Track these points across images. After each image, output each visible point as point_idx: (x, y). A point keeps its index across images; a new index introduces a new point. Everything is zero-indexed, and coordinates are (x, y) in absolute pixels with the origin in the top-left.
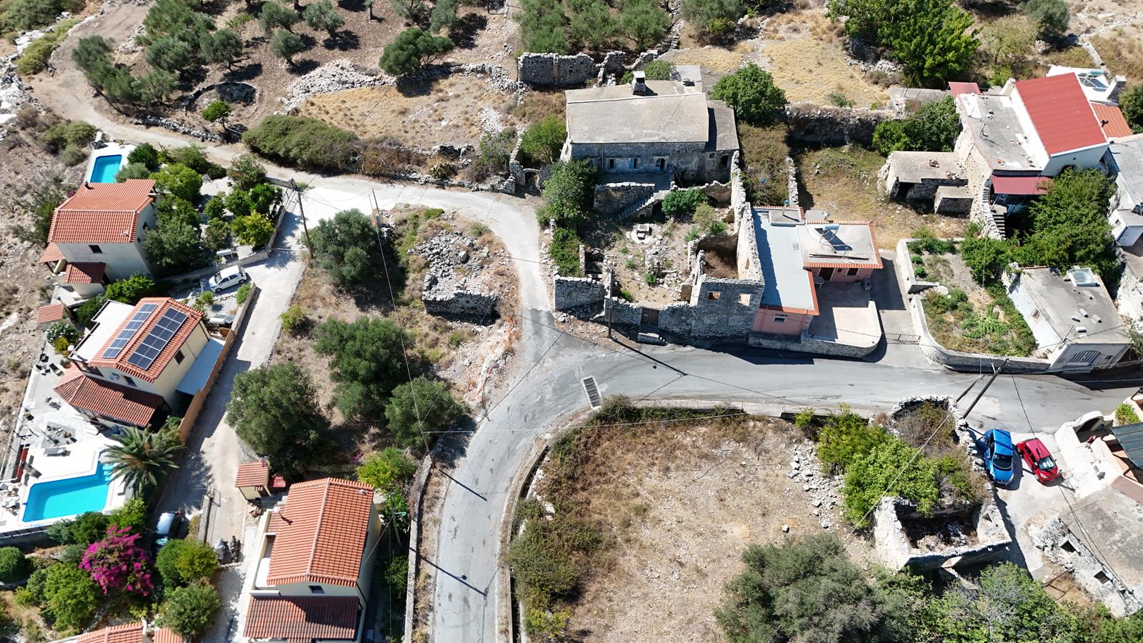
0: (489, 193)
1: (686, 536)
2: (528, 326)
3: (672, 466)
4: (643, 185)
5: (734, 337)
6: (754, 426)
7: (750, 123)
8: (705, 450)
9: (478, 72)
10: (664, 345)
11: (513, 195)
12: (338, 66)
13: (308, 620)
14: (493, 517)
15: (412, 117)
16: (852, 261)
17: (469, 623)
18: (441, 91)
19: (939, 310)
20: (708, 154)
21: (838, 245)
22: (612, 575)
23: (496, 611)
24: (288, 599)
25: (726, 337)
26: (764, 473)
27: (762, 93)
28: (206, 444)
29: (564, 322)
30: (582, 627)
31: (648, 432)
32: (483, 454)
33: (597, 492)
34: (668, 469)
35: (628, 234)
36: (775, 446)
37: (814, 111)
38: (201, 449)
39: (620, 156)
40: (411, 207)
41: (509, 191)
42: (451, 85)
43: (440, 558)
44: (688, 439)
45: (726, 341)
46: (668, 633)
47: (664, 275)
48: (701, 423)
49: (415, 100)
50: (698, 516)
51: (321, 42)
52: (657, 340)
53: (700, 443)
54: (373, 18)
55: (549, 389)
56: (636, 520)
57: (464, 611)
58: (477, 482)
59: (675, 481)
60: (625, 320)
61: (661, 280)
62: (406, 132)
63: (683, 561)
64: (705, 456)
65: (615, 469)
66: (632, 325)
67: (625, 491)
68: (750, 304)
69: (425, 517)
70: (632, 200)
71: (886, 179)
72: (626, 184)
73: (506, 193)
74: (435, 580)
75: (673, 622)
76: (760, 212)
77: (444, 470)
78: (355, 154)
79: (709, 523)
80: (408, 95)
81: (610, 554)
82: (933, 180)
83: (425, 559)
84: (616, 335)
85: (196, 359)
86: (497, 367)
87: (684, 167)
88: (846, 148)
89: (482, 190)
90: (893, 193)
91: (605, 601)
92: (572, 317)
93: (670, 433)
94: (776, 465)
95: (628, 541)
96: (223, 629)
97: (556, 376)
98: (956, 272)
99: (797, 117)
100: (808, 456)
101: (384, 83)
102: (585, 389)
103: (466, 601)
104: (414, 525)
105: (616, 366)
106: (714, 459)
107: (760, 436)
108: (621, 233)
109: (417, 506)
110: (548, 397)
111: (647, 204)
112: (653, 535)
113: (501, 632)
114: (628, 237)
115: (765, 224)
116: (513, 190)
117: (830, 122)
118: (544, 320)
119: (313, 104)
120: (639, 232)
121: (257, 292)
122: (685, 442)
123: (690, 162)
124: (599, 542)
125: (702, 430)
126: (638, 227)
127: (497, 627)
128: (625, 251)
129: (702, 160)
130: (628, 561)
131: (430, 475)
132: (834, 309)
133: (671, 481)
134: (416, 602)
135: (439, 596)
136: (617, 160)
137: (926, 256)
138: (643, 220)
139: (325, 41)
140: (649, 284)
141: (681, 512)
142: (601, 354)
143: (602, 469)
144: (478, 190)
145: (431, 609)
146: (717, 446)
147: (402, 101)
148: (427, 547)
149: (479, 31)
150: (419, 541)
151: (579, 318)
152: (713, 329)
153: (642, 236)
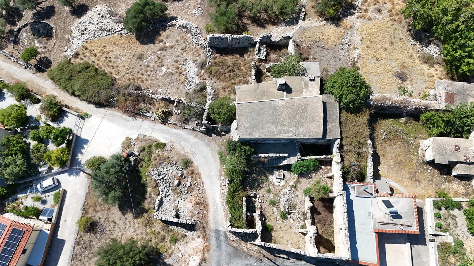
0: (191, 131)
2: (213, 241)
4: (279, 155)
7: (349, 112)
10: (289, 259)
11: (205, 135)
15: (145, 62)
16: (402, 227)
18: (162, 41)
19: (447, 255)
21: (395, 214)
29: (234, 241)
35: (270, 177)
39: (268, 140)
40: (147, 138)
42: (168, 36)
47: (290, 214)
49: (146, 47)
61: (289, 216)
62: (142, 75)
70: (274, 158)
71: (425, 150)
72: (271, 155)
73: (201, 132)
76: (350, 186)
78: (113, 98)
82: (454, 161)
87: (305, 141)
88: (403, 120)
92: (238, 238)
98: (459, 224)
99: (376, 105)
108: (267, 177)
111: (282, 163)
114: (271, 180)
116: (206, 132)
117: (396, 108)
118: (222, 238)
119: (86, 49)
120: (277, 178)
126: (276, 173)
128: (269, 191)
132: (386, 245)
137: (443, 211)
138: (280, 168)
140: (282, 218)
144: (185, 128)
147: (139, 47)
151: (242, 240)
153: (279, 180)
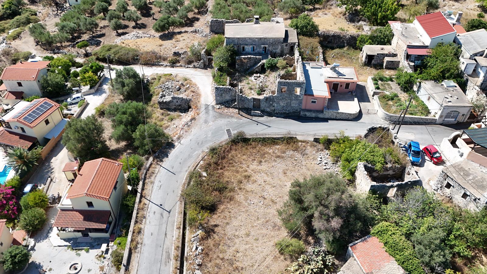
0: (192, 69)
1: (267, 187)
2: (203, 110)
3: (263, 161)
4: (257, 57)
5: (294, 112)
6: (301, 145)
7: (303, 35)
8: (279, 154)
9: (194, 32)
10: (263, 116)
11: (202, 69)
12: (136, 32)
13: (84, 220)
14: (179, 182)
15: (164, 47)
16: (346, 79)
17: (162, 224)
18: (177, 38)
19: (386, 100)
20: (285, 44)
21: (340, 74)
22: (232, 202)
23: (176, 220)
24: (77, 211)
25: (290, 113)
26: (305, 163)
27: (309, 24)
28: (53, 160)
29: (219, 108)
30: (215, 223)
31: (253, 148)
32: (177, 157)
33: (227, 170)
34: (261, 161)
35: (250, 78)
36: (311, 152)
37: (331, 32)
38: (51, 161)
39: (247, 45)
40: (158, 74)
41: (201, 67)
42: (182, 37)
43: (152, 197)
44: (271, 150)
45: (290, 114)
46: (256, 226)
47: (264, 91)
48: (277, 144)
49: (166, 41)
50: (273, 179)
51: (131, 27)
52: (260, 114)
53: (276, 151)
54: (154, 19)
55: (210, 133)
56: (245, 181)
57: (160, 219)
58: (173, 168)
59: (264, 166)
60: (246, 106)
61: (263, 93)
62: (161, 51)
63: (266, 197)
64: (278, 157)
65: (237, 162)
66: (249, 109)
67: (241, 170)
68: (300, 94)
69: (147, 181)
70: (252, 64)
71: (362, 57)
72: (249, 56)
73: (200, 68)
74: (148, 206)
75: (259, 222)
76: (306, 63)
77: (158, 163)
78: (137, 56)
79: (279, 182)
80: (163, 40)
81: (232, 194)
82: (382, 54)
83: (144, 197)
84: (241, 113)
85: (55, 126)
86: (187, 124)
87: (274, 51)
88: (345, 49)
89: (190, 67)
90: (365, 62)
91: (227, 213)
92: (223, 106)
93: (263, 148)
94: (311, 159)
95: (240, 189)
96: (46, 231)
97: (214, 128)
98: (393, 88)
99: (324, 35)
100: (326, 156)
101: (154, 37)
102: (226, 133)
103: (162, 215)
104: (141, 183)
105: (241, 125)
106: (283, 157)
107: (304, 148)
108: (247, 78)
109: (143, 175)
110: (209, 136)
111: (258, 65)
112: (252, 187)
113: (177, 228)
115: (308, 67)
116: (203, 66)
117: (338, 37)
118: (210, 108)
119: (123, 43)
120: (255, 77)
121: (88, 104)
122: (269, 152)
123: (277, 49)
124: (226, 188)
125: (278, 147)
126: (255, 75)
127: (175, 226)
128: (248, 84)
129: (282, 47)
130: (240, 197)
131: (151, 164)
132: (338, 102)
133: (262, 166)
134: (137, 214)
135: (149, 212)
136: (246, 46)
137: (380, 82)
138: (257, 73)
139: (133, 26)
140: (258, 94)
141: (266, 178)
142: (235, 120)
143: (231, 161)
144: (188, 67)
145: (144, 217)
146: (284, 152)
147: (161, 42)
148: (146, 193)
149: (196, 22)
150: (143, 189)
151: (226, 107)
152: (285, 108)
153: (256, 78)
